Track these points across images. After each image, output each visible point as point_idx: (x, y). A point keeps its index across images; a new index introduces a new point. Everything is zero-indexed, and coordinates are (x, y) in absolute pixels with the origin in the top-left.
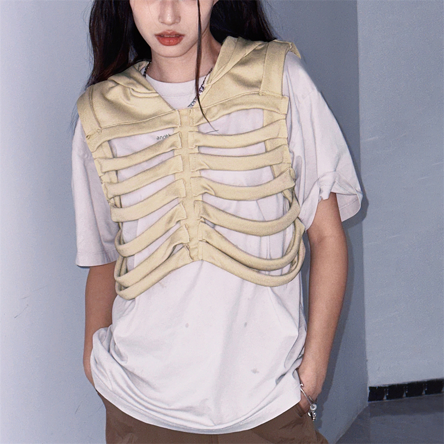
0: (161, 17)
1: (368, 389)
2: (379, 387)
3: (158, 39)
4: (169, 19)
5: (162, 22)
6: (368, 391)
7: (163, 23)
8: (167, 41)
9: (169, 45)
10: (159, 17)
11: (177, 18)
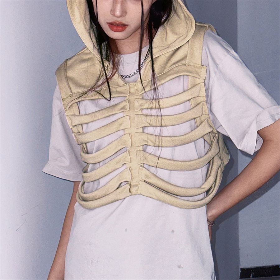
0: (113, 11)
1: (240, 269)
2: (247, 269)
3: (109, 26)
4: (118, 13)
5: (112, 15)
6: (240, 271)
7: (114, 15)
8: (115, 28)
9: (116, 31)
10: (111, 10)
11: (124, 13)
